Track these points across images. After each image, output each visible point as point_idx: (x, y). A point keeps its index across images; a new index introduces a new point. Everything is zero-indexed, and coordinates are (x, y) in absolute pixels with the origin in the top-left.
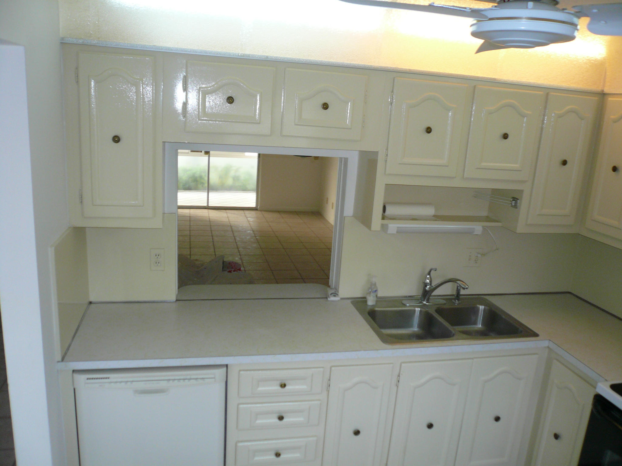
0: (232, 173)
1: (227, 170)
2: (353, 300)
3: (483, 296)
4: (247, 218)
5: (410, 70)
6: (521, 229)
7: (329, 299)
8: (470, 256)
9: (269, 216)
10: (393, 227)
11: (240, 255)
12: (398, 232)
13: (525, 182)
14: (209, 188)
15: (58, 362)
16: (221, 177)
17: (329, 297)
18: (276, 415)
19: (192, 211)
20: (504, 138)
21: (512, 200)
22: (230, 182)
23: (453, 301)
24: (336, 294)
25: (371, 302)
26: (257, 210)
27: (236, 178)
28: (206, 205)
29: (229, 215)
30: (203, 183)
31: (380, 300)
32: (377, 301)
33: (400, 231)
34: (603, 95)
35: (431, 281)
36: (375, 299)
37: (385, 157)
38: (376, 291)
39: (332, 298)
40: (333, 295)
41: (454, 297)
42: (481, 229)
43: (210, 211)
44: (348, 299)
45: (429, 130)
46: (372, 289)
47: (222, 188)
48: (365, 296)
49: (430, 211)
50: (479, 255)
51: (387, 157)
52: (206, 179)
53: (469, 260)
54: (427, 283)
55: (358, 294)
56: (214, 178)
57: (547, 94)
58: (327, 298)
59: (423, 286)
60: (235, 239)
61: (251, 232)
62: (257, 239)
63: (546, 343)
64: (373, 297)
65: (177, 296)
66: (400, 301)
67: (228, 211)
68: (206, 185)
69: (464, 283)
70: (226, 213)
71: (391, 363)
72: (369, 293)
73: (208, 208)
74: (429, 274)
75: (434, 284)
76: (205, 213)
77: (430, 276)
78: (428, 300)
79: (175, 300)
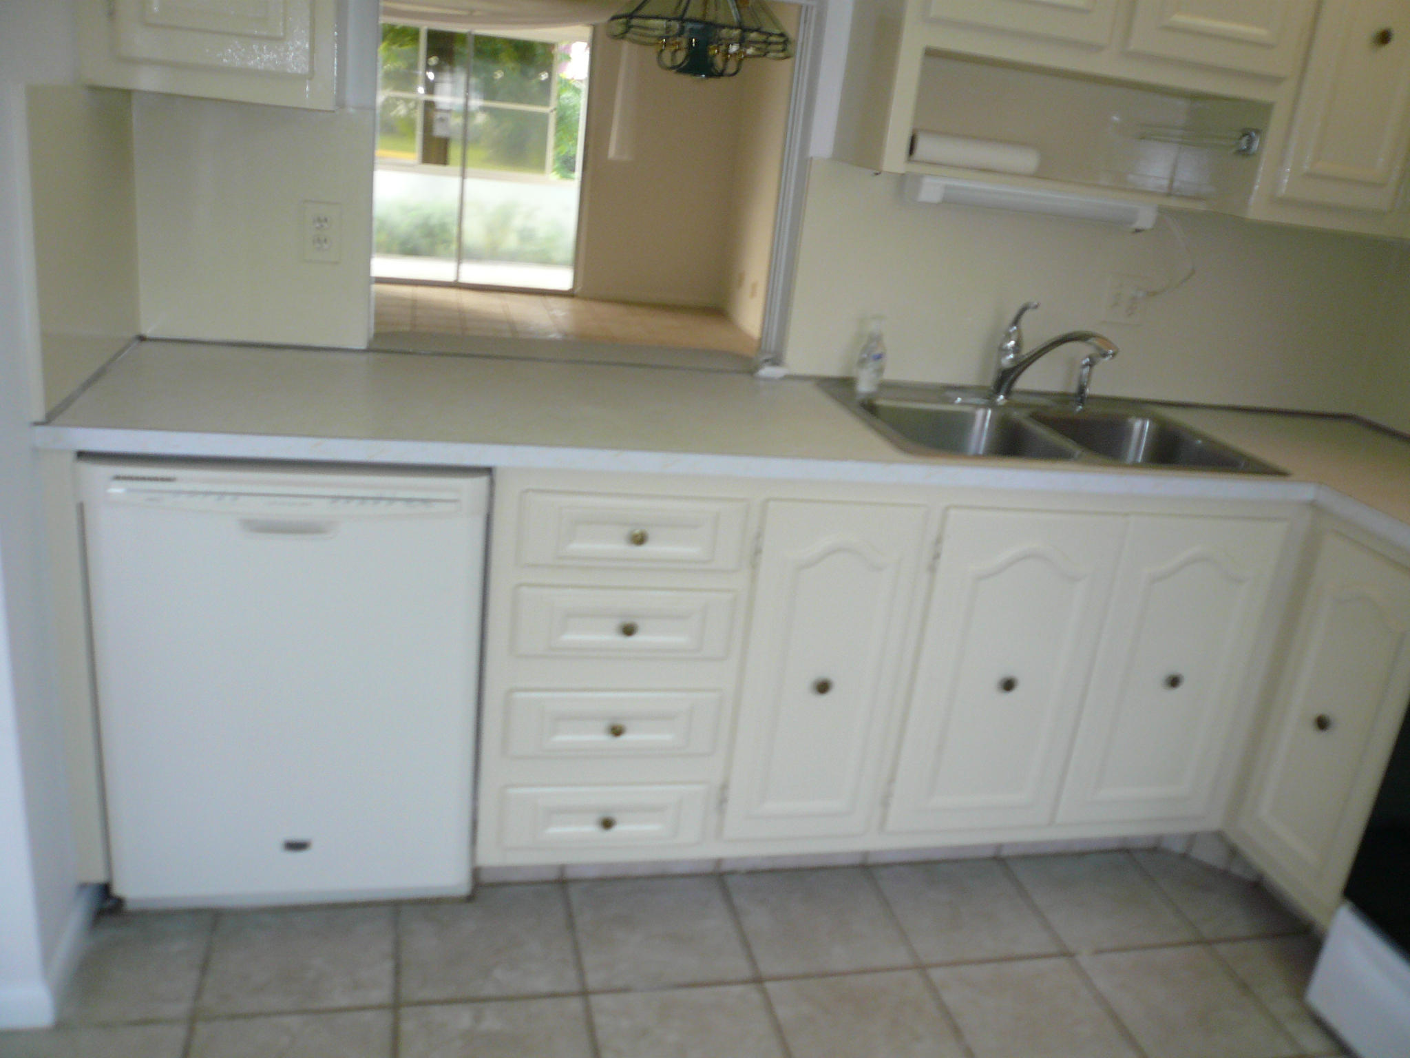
0: (518, 222)
4: (550, 310)
6: (1257, 209)
7: (758, 373)
8: (1118, 294)
9: (601, 309)
10: (933, 184)
12: (945, 201)
13: (1277, 80)
14: (462, 254)
15: (36, 424)
16: (490, 230)
17: (759, 370)
18: (615, 623)
19: (419, 290)
21: (1242, 134)
22: (511, 242)
23: (1072, 403)
24: (777, 362)
25: (865, 386)
26: (575, 296)
27: (526, 235)
28: (452, 280)
29: (507, 302)
30: (446, 242)
31: (885, 386)
32: (880, 387)
33: (951, 203)
35: (1018, 344)
36: (877, 379)
38: (879, 357)
39: (767, 371)
40: (769, 364)
41: (1072, 399)
42: (1154, 214)
43: (462, 292)
44: (809, 378)
46: (872, 352)
47: (493, 254)
48: (851, 375)
49: (1027, 160)
50: (1139, 296)
52: (455, 230)
53: (1115, 304)
54: (1009, 347)
55: (833, 369)
56: (474, 232)
58: (754, 371)
59: (995, 354)
63: (1307, 492)
64: (873, 373)
65: (370, 342)
66: (936, 390)
68: (454, 247)
69: (1106, 341)
72: (862, 362)
73: (457, 285)
74: (1016, 322)
75: (1026, 350)
76: (452, 296)
77: (1019, 330)
78: (1008, 393)
79: (363, 347)
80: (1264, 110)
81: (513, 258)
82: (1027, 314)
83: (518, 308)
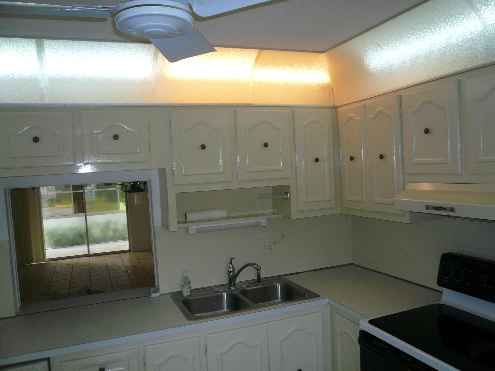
0: (112, 227)
1: (107, 225)
2: (171, 294)
3: (282, 277)
4: (121, 258)
5: (181, 104)
6: (295, 215)
7: (151, 296)
8: (265, 245)
9: (139, 255)
10: (193, 228)
11: (112, 287)
12: (197, 232)
16: (102, 231)
17: (151, 294)
19: (75, 260)
20: (265, 146)
21: (284, 194)
22: (111, 234)
23: (257, 283)
24: (157, 291)
25: (186, 293)
26: (131, 252)
27: (115, 231)
28: (87, 253)
29: (107, 258)
31: (193, 291)
32: (191, 292)
33: (199, 231)
34: (336, 108)
35: (233, 269)
36: (189, 290)
37: (172, 171)
38: (189, 283)
39: (154, 295)
40: (154, 292)
41: (256, 281)
42: (266, 221)
43: (91, 257)
44: (168, 294)
45: (203, 147)
46: (186, 282)
48: (181, 290)
49: (223, 213)
50: (271, 244)
51: (173, 171)
53: (265, 249)
54: (231, 271)
55: (177, 289)
57: (293, 112)
58: (150, 296)
59: (227, 274)
60: (110, 276)
61: (124, 268)
62: (128, 273)
63: (326, 301)
64: (187, 288)
66: (211, 289)
67: (106, 256)
69: (257, 265)
70: (105, 257)
71: (197, 337)
72: (183, 286)
73: (89, 255)
74: (231, 263)
75: (236, 270)
76: (86, 259)
77: (232, 265)
78: (234, 285)
79: (14, 315)
80: (288, 187)
81: (112, 239)
82: (233, 260)
83: (110, 260)
